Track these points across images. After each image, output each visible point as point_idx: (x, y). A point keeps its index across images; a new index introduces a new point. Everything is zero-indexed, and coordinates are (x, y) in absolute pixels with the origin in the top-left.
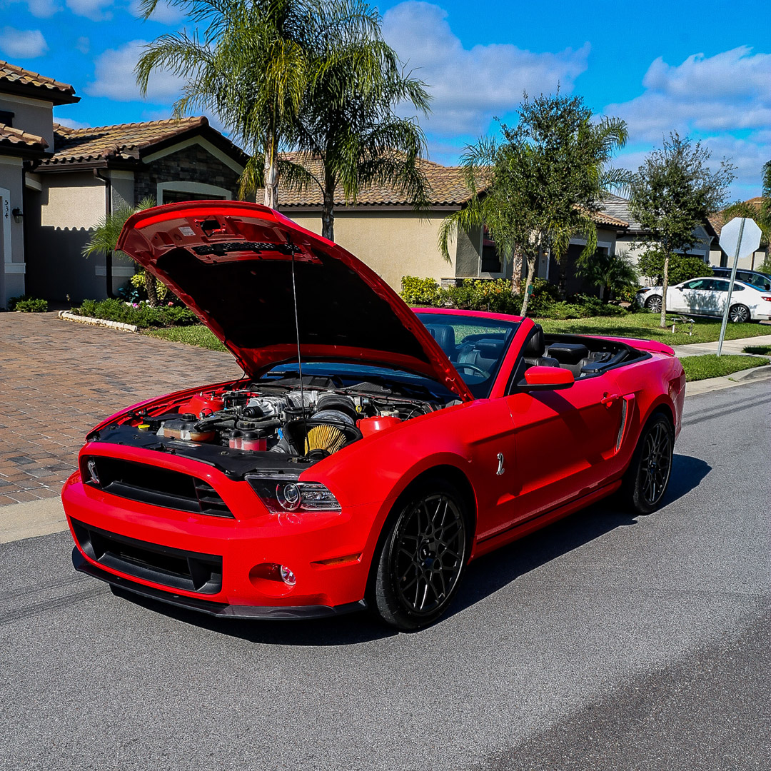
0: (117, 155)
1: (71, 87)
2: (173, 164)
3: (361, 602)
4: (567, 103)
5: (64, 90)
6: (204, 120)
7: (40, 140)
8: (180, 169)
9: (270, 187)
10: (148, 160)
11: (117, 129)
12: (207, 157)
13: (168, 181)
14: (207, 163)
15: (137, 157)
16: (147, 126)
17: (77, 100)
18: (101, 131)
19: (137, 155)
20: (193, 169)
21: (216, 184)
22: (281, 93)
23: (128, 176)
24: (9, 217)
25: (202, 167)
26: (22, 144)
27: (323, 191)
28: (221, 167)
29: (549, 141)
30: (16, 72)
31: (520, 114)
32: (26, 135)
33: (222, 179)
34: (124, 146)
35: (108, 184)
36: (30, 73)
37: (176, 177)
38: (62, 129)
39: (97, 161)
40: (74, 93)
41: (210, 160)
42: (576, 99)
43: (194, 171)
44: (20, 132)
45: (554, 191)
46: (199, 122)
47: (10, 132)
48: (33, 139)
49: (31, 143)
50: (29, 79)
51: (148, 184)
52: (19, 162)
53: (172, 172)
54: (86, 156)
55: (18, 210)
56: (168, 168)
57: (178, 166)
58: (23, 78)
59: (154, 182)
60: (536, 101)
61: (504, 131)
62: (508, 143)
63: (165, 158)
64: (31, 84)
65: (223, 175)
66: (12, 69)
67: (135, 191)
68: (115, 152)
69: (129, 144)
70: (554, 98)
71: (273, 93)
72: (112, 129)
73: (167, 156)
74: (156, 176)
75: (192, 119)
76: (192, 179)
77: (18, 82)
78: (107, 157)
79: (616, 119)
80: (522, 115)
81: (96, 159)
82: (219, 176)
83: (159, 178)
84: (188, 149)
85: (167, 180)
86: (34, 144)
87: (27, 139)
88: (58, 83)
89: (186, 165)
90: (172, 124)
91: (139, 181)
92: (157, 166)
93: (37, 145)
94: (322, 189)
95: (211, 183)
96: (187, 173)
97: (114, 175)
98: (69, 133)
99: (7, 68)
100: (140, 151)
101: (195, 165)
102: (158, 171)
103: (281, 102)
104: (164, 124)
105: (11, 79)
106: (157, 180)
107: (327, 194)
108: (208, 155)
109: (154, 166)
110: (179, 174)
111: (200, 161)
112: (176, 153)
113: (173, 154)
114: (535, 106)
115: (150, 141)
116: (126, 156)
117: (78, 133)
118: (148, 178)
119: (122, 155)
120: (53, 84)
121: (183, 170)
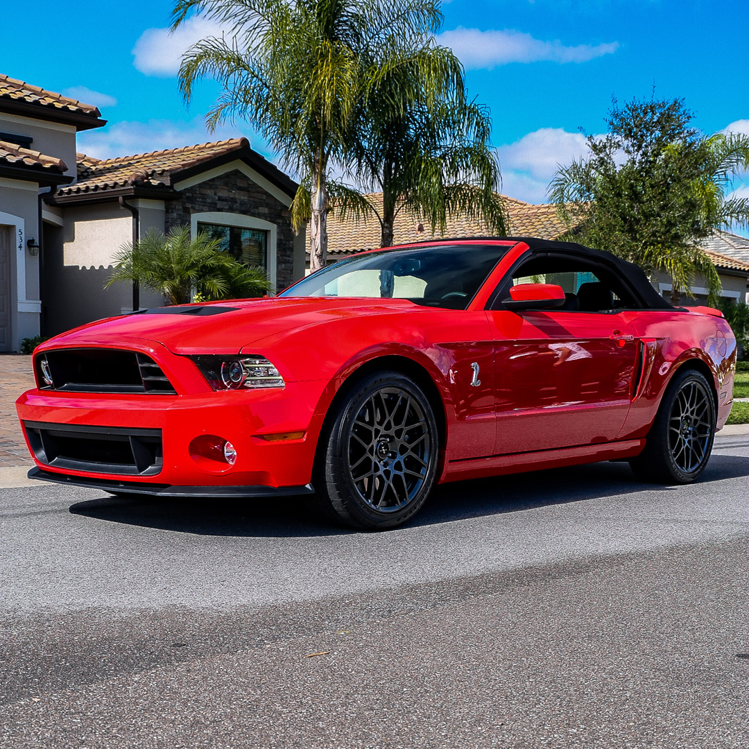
0: (146, 181)
1: (97, 108)
2: (209, 192)
3: (308, 486)
4: (664, 107)
5: (88, 112)
6: (245, 142)
7: (58, 162)
8: (217, 198)
9: (317, 213)
10: (180, 187)
11: (148, 157)
12: (249, 184)
13: (203, 211)
14: (248, 191)
15: (168, 183)
16: (181, 152)
17: (103, 123)
18: (131, 160)
19: (167, 182)
20: (232, 198)
21: (259, 216)
22: (328, 101)
23: (158, 206)
24: (23, 249)
25: (242, 197)
26: (38, 167)
27: (380, 221)
28: (264, 197)
29: (644, 153)
30: (35, 93)
31: (608, 123)
32: (43, 157)
33: (266, 210)
34: (154, 172)
35: (135, 214)
36: (51, 93)
37: (214, 208)
38: (89, 160)
39: (122, 188)
40: (100, 116)
41: (251, 188)
42: (676, 102)
43: (234, 200)
44: (36, 153)
45: (650, 211)
46: (239, 144)
47: (26, 154)
48: (49, 160)
49: (47, 166)
50: (49, 101)
51: (180, 215)
52: (35, 189)
53: (209, 201)
54: (110, 183)
55: (33, 241)
56: (204, 196)
57: (215, 194)
58: (43, 99)
59: (187, 212)
60: (627, 106)
61: (590, 144)
62: (595, 157)
63: (201, 185)
64: (51, 106)
65: (267, 205)
66: (30, 90)
67: (166, 222)
68: (143, 178)
69: (159, 169)
70: (648, 101)
71: (319, 103)
72: (143, 157)
73: (203, 183)
74: (189, 205)
75: (231, 142)
76: (231, 210)
77: (36, 103)
78: (134, 183)
79: (742, 136)
80: (611, 123)
81: (122, 186)
82: (263, 206)
83: (192, 208)
84: (227, 175)
85: (201, 211)
86: (51, 166)
87: (43, 161)
88: (83, 104)
89: (223, 193)
90: (209, 148)
91: (170, 211)
92: (191, 195)
93: (55, 168)
94: (380, 219)
95: (253, 215)
96: (225, 203)
97: (142, 204)
98: (95, 164)
99: (26, 89)
100: (171, 176)
101: (235, 194)
102: (191, 200)
103: (328, 113)
104: (200, 149)
105: (29, 100)
106: (191, 210)
107: (386, 225)
108: (250, 183)
109: (187, 194)
110: (216, 204)
111: (240, 189)
112: (213, 180)
113: (209, 180)
114: (625, 112)
115: (183, 165)
116: (155, 182)
117: (106, 164)
118: (181, 207)
119: (151, 181)
120: (76, 105)
121: (220, 199)
